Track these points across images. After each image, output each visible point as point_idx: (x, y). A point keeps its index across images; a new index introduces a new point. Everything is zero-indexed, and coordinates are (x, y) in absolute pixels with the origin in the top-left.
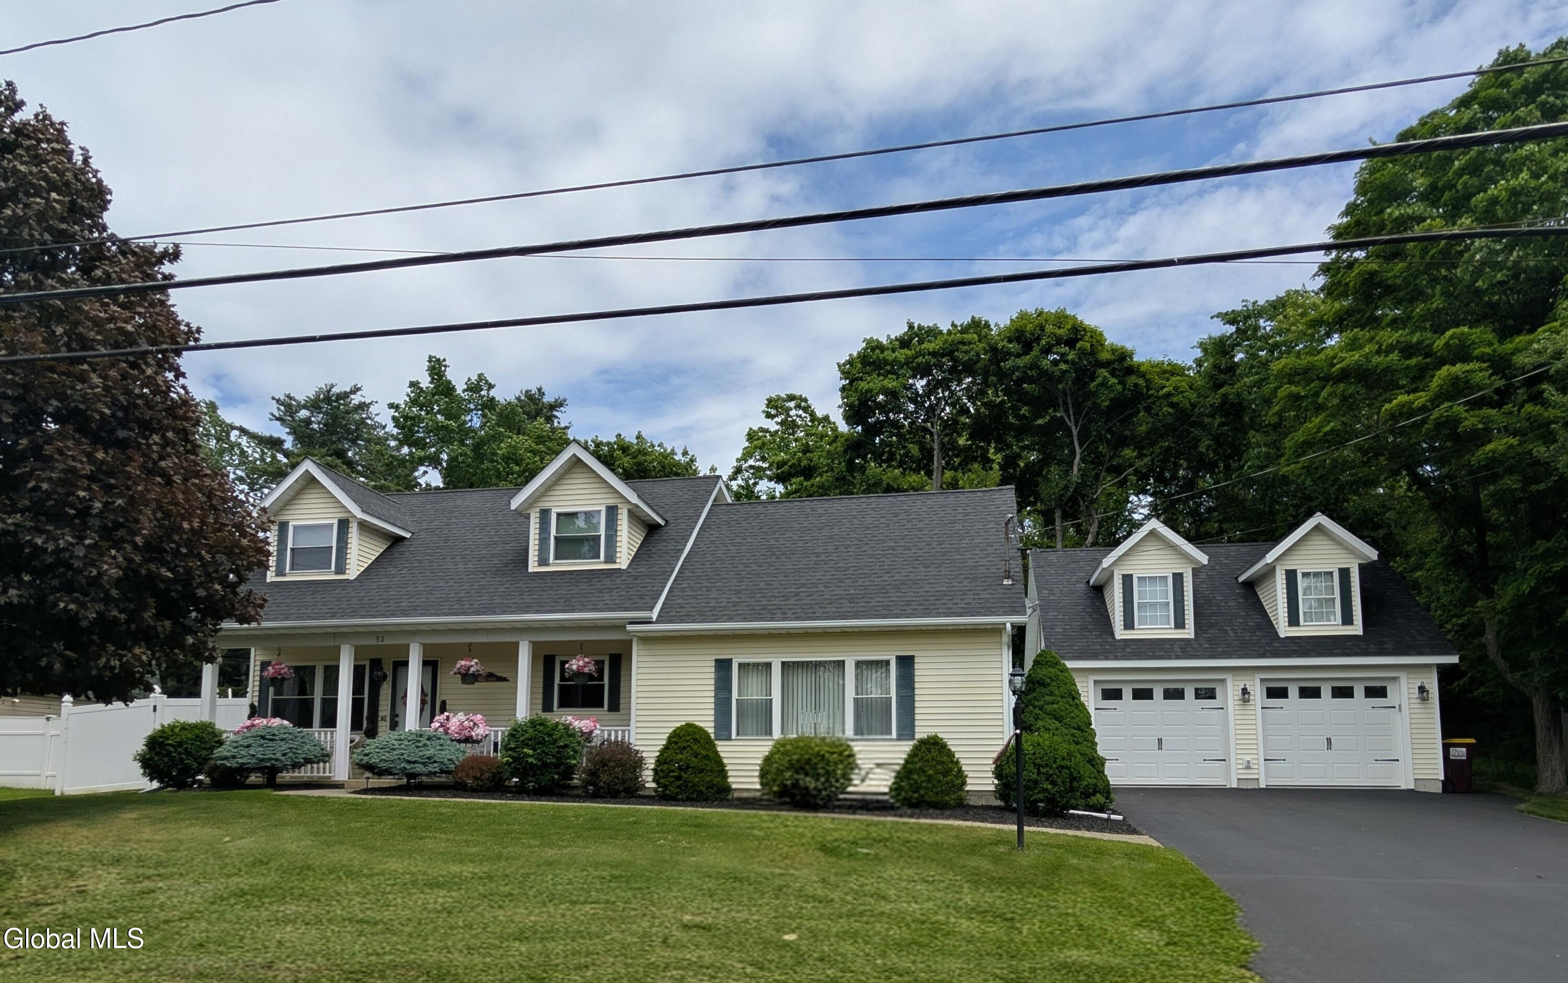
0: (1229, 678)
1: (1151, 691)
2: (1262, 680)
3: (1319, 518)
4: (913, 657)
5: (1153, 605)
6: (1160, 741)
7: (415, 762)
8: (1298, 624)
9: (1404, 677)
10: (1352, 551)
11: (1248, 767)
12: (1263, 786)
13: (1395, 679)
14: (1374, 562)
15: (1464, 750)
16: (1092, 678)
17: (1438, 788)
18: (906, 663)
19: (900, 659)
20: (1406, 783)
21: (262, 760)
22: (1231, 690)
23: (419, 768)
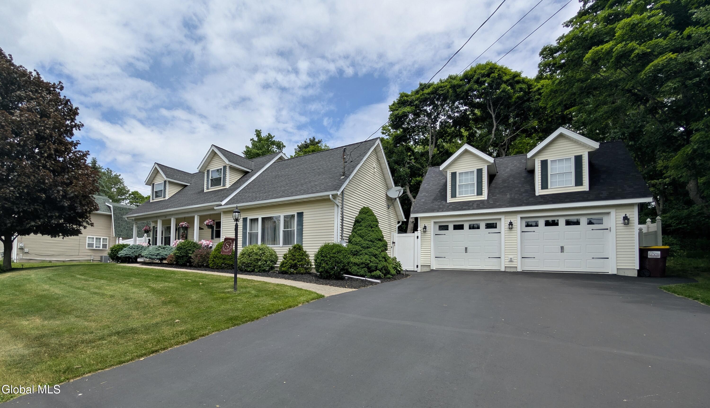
0: (503, 217)
1: (463, 225)
2: (521, 218)
3: (561, 130)
4: (303, 213)
5: (466, 185)
6: (466, 249)
7: (154, 255)
8: (547, 188)
9: (613, 212)
10: (584, 145)
11: (511, 261)
12: (519, 270)
13: (608, 213)
14: (597, 150)
15: (659, 252)
16: (433, 221)
17: (635, 274)
18: (300, 215)
19: (298, 214)
20: (612, 271)
21: (126, 254)
22: (503, 224)
23: (154, 257)
